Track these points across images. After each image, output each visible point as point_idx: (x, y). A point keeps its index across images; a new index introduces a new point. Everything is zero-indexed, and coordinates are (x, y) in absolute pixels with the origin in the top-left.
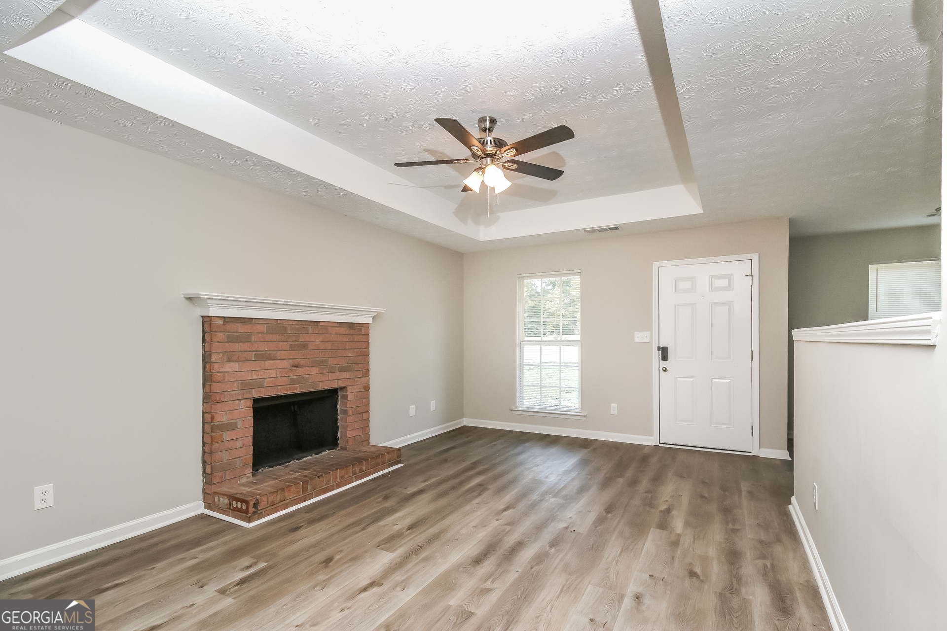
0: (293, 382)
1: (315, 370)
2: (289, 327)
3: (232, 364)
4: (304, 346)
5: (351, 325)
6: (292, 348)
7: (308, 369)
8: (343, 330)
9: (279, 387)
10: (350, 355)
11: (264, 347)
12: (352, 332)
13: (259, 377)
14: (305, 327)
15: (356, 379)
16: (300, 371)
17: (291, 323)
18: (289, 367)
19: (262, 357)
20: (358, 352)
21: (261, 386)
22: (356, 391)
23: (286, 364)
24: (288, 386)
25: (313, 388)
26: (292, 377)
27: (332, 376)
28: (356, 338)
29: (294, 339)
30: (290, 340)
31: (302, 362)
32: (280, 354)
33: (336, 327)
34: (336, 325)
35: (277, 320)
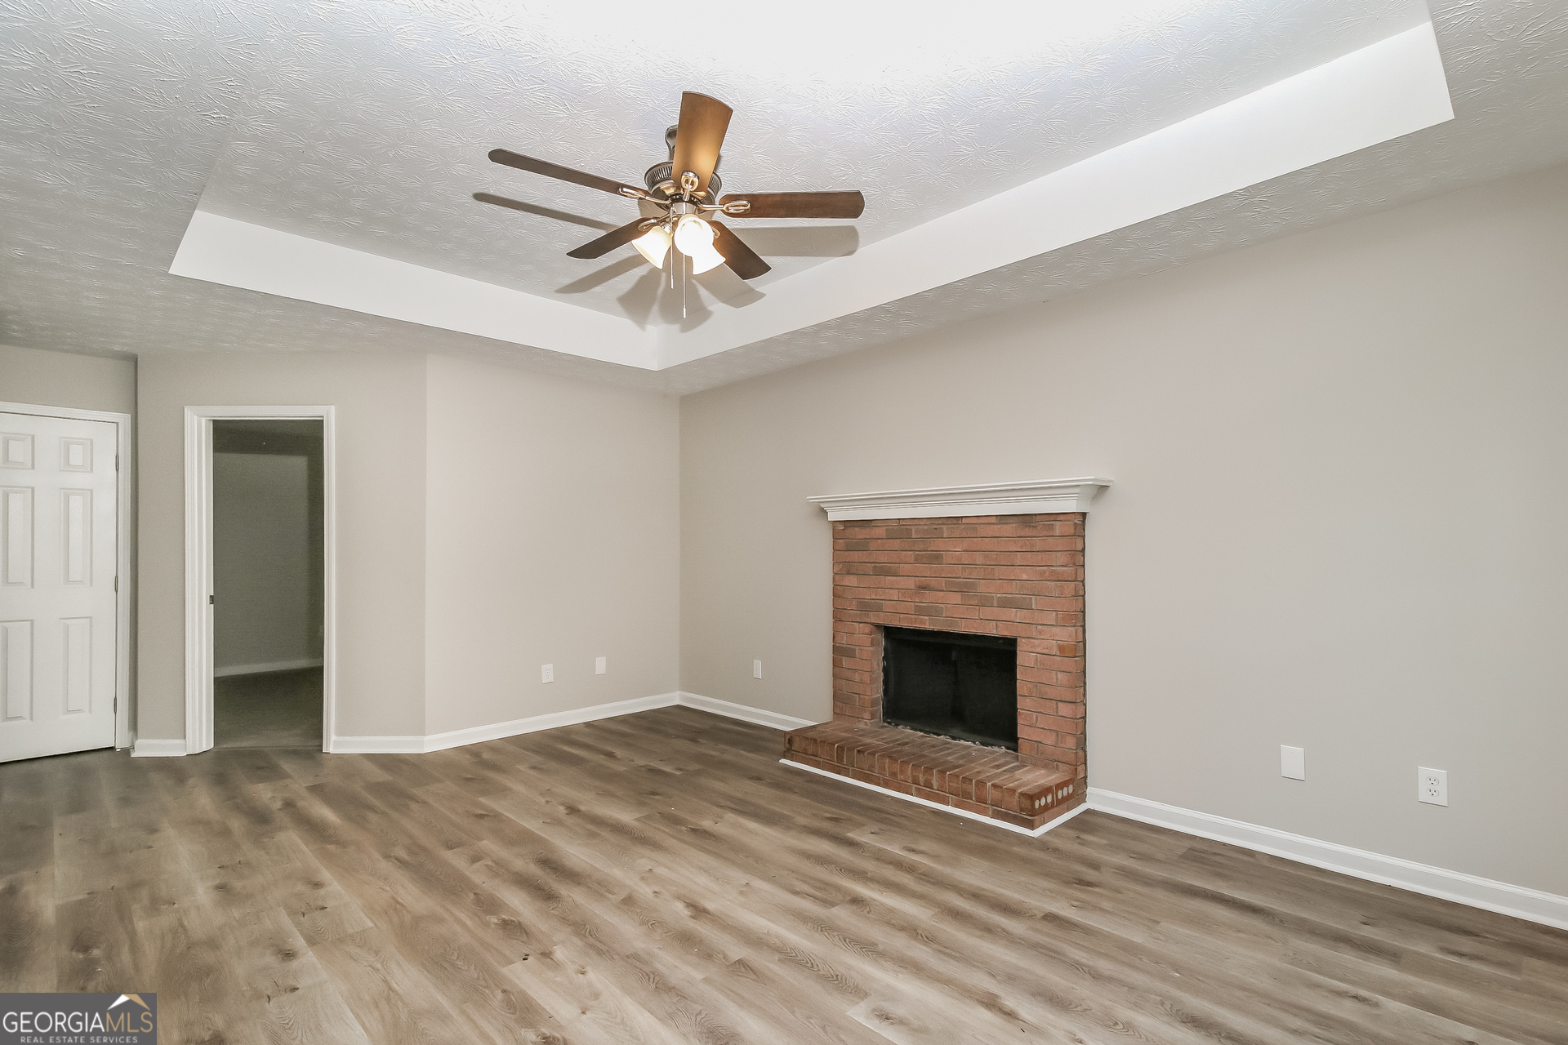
0: (920, 611)
1: (956, 598)
2: (913, 529)
3: (851, 577)
4: (936, 558)
5: (1026, 519)
6: (918, 560)
7: (942, 594)
8: (1008, 529)
9: (902, 616)
10: (1025, 577)
11: (883, 558)
12: (1028, 532)
13: (878, 598)
14: (938, 527)
15: (1040, 627)
16: (929, 597)
17: (916, 522)
18: (913, 587)
19: (882, 571)
20: (1045, 572)
21: (880, 610)
22: (1039, 650)
23: (910, 583)
24: (913, 616)
25: (949, 626)
26: (919, 604)
27: (987, 612)
28: (1039, 544)
29: (921, 547)
30: (915, 548)
31: (933, 582)
32: (906, 568)
33: (993, 524)
34: (994, 520)
35: (899, 519)
